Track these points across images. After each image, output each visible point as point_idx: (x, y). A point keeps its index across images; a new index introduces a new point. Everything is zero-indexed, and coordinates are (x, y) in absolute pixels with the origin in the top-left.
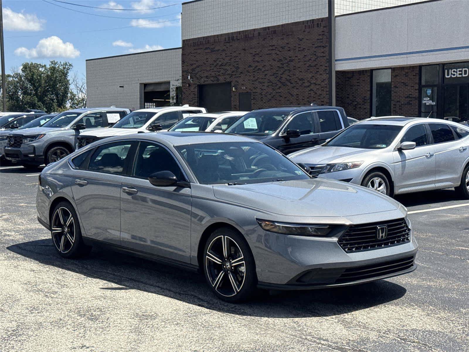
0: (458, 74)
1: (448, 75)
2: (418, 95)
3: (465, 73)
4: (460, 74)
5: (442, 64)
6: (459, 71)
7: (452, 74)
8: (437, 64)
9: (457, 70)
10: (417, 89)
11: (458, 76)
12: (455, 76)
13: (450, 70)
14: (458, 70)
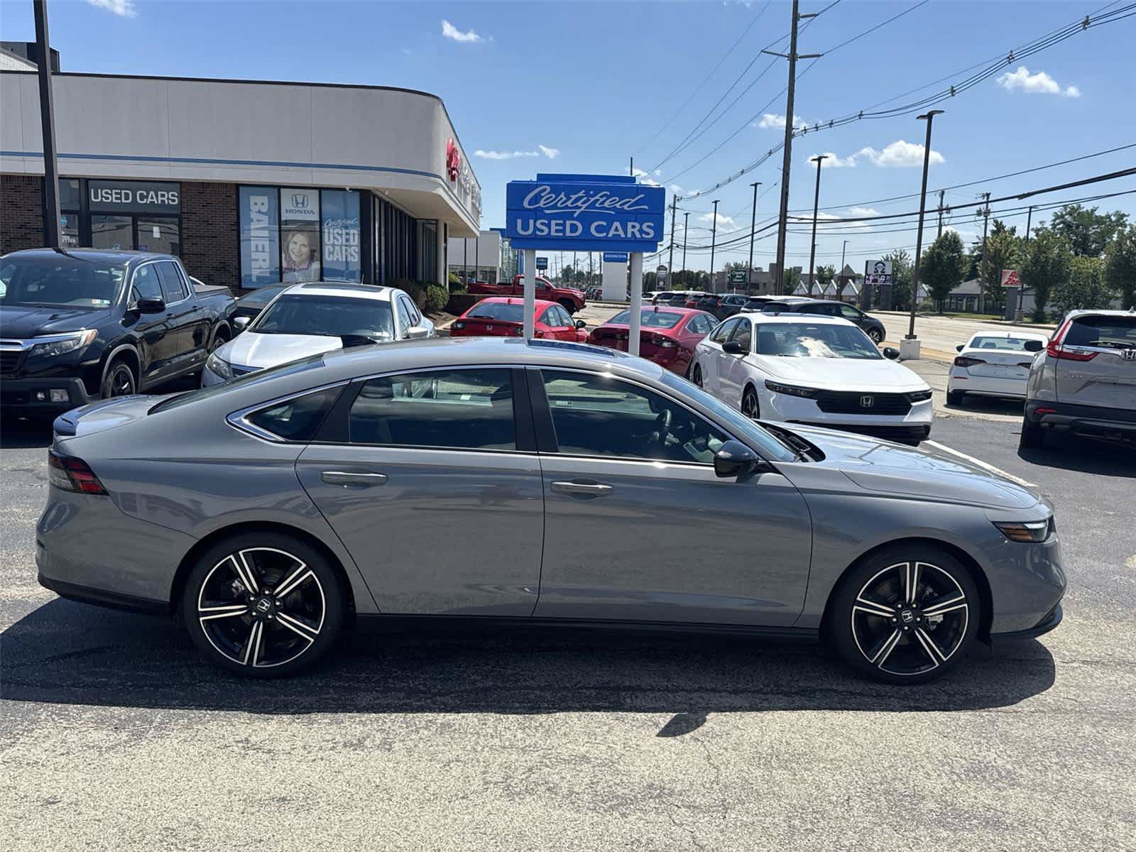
0: (114, 199)
1: (96, 197)
2: (42, 224)
3: (127, 198)
4: (116, 198)
5: (85, 178)
6: (116, 193)
7: (102, 196)
8: (77, 179)
9: (112, 191)
10: (38, 214)
11: (114, 201)
12: (110, 200)
13: (99, 191)
14: (114, 191)
